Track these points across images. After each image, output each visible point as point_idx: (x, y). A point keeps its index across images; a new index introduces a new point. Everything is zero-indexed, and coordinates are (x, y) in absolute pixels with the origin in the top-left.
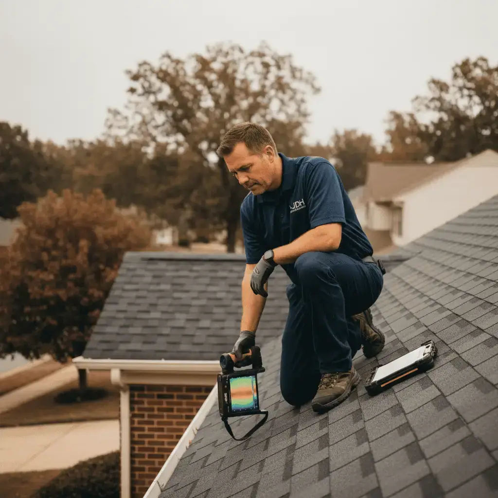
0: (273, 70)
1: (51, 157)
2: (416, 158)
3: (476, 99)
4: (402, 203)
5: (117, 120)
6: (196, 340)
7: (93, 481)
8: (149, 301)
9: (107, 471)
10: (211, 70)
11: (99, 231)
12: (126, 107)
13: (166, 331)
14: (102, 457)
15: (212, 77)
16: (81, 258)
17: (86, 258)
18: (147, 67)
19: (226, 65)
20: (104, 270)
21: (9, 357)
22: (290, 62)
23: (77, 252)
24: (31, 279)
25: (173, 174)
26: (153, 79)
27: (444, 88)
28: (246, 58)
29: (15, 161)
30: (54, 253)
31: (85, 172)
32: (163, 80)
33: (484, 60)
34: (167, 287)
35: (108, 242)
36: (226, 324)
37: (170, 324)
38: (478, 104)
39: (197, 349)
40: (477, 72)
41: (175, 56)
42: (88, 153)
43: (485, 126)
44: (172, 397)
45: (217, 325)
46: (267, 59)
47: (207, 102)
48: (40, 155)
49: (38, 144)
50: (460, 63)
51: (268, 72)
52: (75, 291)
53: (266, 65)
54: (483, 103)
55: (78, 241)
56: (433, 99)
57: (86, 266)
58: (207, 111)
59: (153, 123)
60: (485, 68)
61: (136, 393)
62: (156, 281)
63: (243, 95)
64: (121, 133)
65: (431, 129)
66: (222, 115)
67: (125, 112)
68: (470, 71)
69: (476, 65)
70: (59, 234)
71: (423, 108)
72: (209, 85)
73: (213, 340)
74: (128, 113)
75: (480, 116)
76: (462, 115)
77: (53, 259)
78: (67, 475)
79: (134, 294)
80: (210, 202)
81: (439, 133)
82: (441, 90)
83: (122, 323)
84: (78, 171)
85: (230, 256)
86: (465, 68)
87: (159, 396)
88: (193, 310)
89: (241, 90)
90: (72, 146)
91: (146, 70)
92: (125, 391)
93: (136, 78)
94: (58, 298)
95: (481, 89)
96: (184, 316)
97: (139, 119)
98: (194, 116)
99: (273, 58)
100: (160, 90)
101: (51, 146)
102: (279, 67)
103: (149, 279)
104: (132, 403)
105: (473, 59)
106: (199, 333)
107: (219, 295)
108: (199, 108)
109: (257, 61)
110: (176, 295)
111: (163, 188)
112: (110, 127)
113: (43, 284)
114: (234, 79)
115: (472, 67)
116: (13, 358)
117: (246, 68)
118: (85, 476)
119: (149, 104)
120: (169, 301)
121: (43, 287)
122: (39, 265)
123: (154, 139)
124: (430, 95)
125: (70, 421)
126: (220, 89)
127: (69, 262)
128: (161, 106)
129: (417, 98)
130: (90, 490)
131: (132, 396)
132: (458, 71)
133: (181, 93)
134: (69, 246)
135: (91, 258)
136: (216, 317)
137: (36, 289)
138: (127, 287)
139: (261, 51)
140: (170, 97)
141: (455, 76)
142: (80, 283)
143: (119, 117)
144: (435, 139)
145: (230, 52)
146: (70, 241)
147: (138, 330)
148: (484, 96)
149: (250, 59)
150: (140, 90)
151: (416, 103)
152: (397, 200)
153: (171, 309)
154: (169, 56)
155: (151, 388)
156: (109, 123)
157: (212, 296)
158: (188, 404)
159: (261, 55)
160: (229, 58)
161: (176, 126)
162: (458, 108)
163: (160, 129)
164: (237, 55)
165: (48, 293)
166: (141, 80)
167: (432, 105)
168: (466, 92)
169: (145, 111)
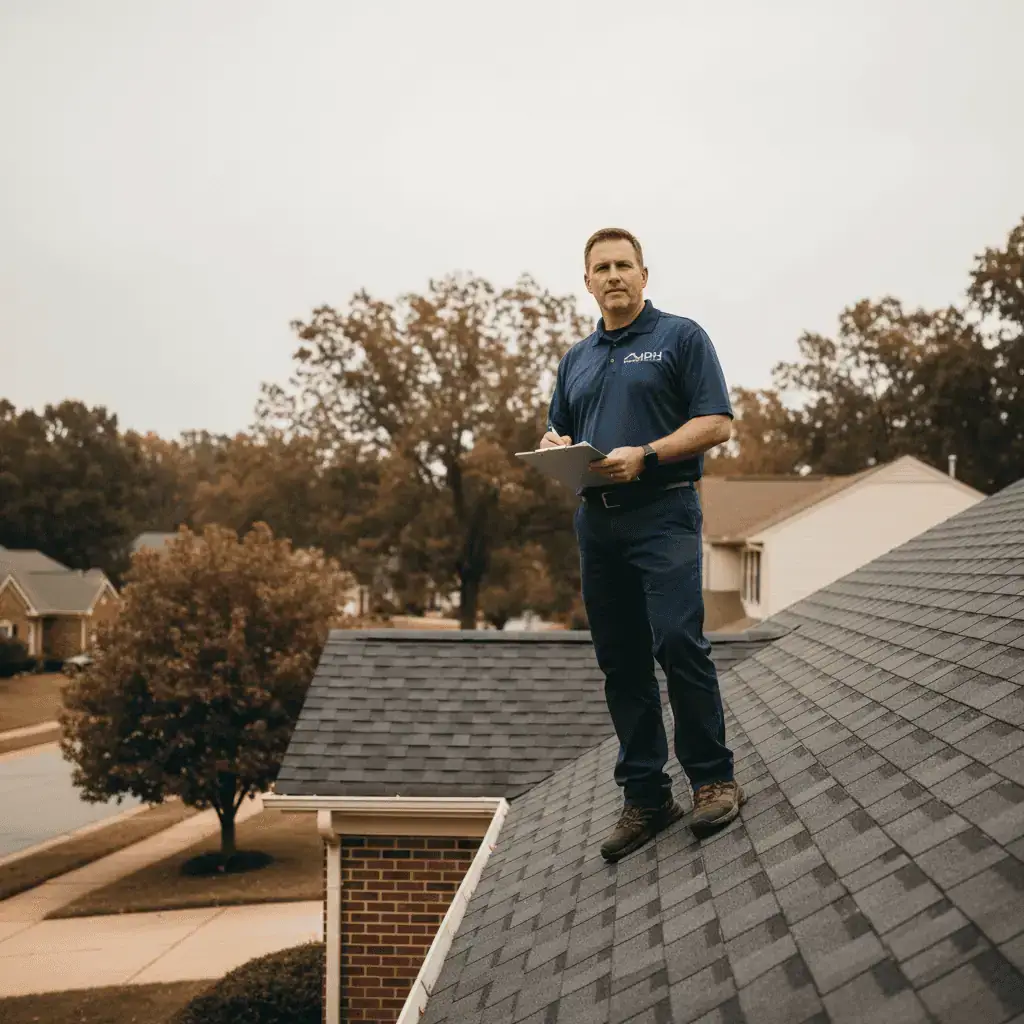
0: (544, 322)
1: (153, 460)
2: (781, 469)
3: (882, 369)
4: (761, 545)
5: (278, 405)
6: (448, 765)
7: (277, 988)
8: (369, 705)
9: (297, 973)
10: (438, 322)
11: (263, 591)
12: (292, 381)
13: (400, 751)
14: (289, 952)
15: (439, 334)
16: (234, 636)
17: (242, 636)
18: (328, 316)
19: (462, 313)
20: (271, 656)
21: (114, 799)
22: (573, 309)
23: (228, 628)
24: (152, 669)
25: (370, 495)
26: (338, 335)
27: (829, 350)
28: (496, 301)
29: (95, 469)
30: (191, 627)
31: (217, 490)
32: (354, 337)
33: (895, 303)
34: (399, 683)
35: (278, 610)
36: (493, 741)
37: (406, 740)
38: (885, 377)
39: (450, 779)
40: (882, 323)
41: (376, 297)
42: (221, 458)
43: (897, 414)
44: (407, 854)
45: (480, 742)
46: (533, 304)
47: (431, 375)
48: (137, 458)
49: (132, 439)
50: (853, 308)
51: (535, 326)
52: (223, 688)
53: (530, 313)
54: (892, 374)
55: (230, 610)
56: (807, 368)
57: (241, 649)
58: (428, 391)
59: (337, 409)
60: (896, 316)
61: (351, 850)
62: (380, 673)
63: (491, 364)
64: (283, 424)
65: (806, 419)
66: (454, 397)
67: (290, 391)
68: (870, 321)
69: (879, 311)
70: (199, 597)
71: (792, 384)
72: (433, 348)
73: (476, 766)
74: (295, 392)
75: (889, 394)
76: (857, 393)
77: (189, 637)
78: (234, 980)
79: (347, 694)
80: (432, 543)
81: (819, 425)
82: (823, 353)
83: (331, 739)
84: (204, 486)
85: (468, 634)
86: (861, 317)
87: (387, 854)
88: (441, 718)
89: (489, 354)
90: (189, 442)
91: (326, 321)
92: (333, 846)
93: (309, 334)
94: (195, 701)
95: (889, 352)
96: (427, 728)
97: (313, 401)
98: (407, 397)
99: (542, 301)
100: (350, 354)
101: (155, 443)
102: (553, 318)
103: (368, 671)
104: (344, 864)
105: (874, 302)
106: (450, 754)
107: (480, 696)
108: (416, 383)
109: (516, 305)
110: (414, 695)
111: (351, 519)
112: (265, 413)
113: (174, 678)
114: (477, 336)
115: (873, 315)
116: (120, 801)
117: (496, 319)
118: (263, 981)
119: (329, 377)
120: (403, 705)
121: (173, 683)
122: (166, 648)
123: (338, 436)
124: (803, 362)
125: (211, 904)
126: (452, 353)
127: (216, 642)
128: (351, 380)
129: (781, 366)
130: (274, 1002)
131: (344, 854)
132: (849, 320)
133: (386, 357)
134: (214, 616)
135: (251, 637)
136: (476, 730)
137: (163, 686)
138: (335, 683)
139: (523, 289)
140: (366, 367)
141: (846, 330)
142: (232, 677)
143: (279, 398)
144: (813, 435)
145: (471, 290)
146: (217, 608)
147: (357, 751)
148: (894, 363)
149: (504, 303)
150: (316, 355)
151: (780, 374)
152: (751, 540)
153: (406, 718)
154: (366, 299)
155: (375, 840)
156: (262, 408)
157: (469, 697)
158: (431, 866)
159: (523, 296)
160: (469, 301)
161: (375, 412)
162: (851, 382)
163: (349, 419)
164: (481, 296)
165: (182, 692)
166: (319, 338)
167: (806, 379)
168: (864, 356)
169: (324, 389)
